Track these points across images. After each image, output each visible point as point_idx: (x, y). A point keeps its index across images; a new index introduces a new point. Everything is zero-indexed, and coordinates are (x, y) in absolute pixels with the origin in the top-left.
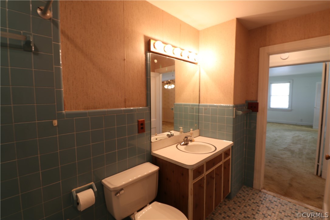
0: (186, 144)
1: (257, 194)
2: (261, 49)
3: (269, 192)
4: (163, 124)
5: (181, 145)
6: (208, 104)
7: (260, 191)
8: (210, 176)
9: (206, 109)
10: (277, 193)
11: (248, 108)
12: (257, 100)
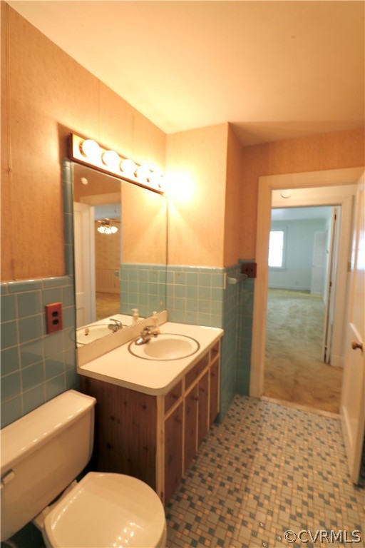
0: (146, 342)
1: (255, 405)
2: (261, 179)
3: (272, 400)
4: (97, 297)
5: (136, 344)
6: (182, 266)
7: (259, 400)
8: (192, 397)
9: (179, 275)
10: (282, 398)
11: (242, 272)
12: (254, 259)
